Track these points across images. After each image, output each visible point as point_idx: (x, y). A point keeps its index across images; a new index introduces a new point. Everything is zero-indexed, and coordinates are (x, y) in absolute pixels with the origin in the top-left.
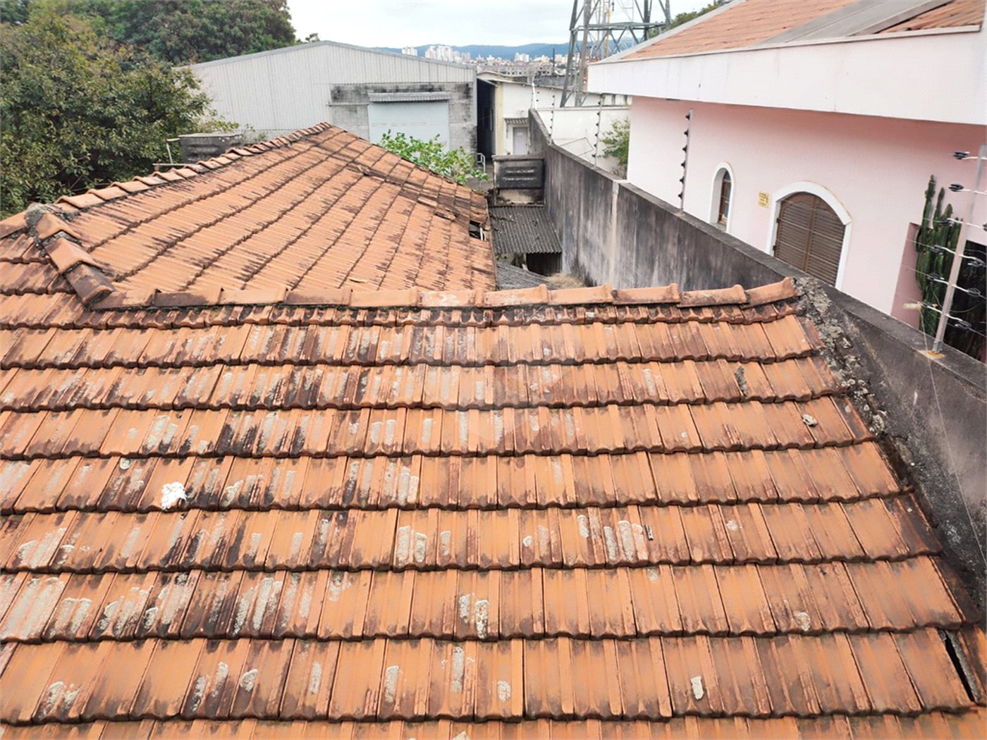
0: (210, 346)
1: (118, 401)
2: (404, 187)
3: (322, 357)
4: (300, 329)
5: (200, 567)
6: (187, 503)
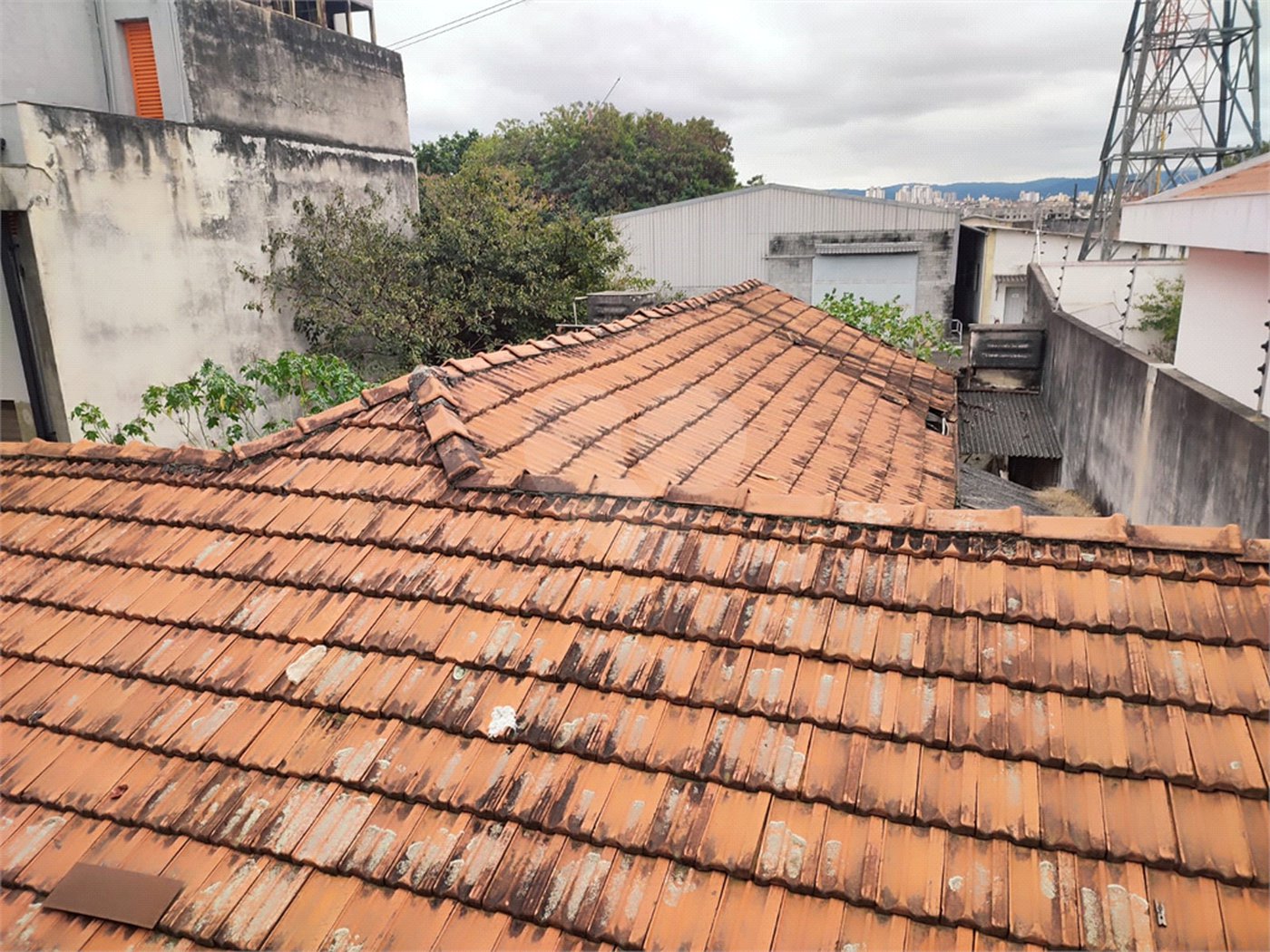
1: (463, 596)
2: (844, 362)
3: (700, 573)
4: (679, 534)
5: (517, 820)
6: (516, 734)
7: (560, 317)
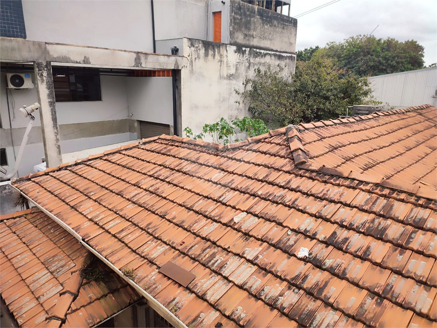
0: (339, 195)
1: (295, 206)
3: (392, 216)
4: (384, 199)
5: (305, 290)
6: (308, 259)
7: (341, 113)
